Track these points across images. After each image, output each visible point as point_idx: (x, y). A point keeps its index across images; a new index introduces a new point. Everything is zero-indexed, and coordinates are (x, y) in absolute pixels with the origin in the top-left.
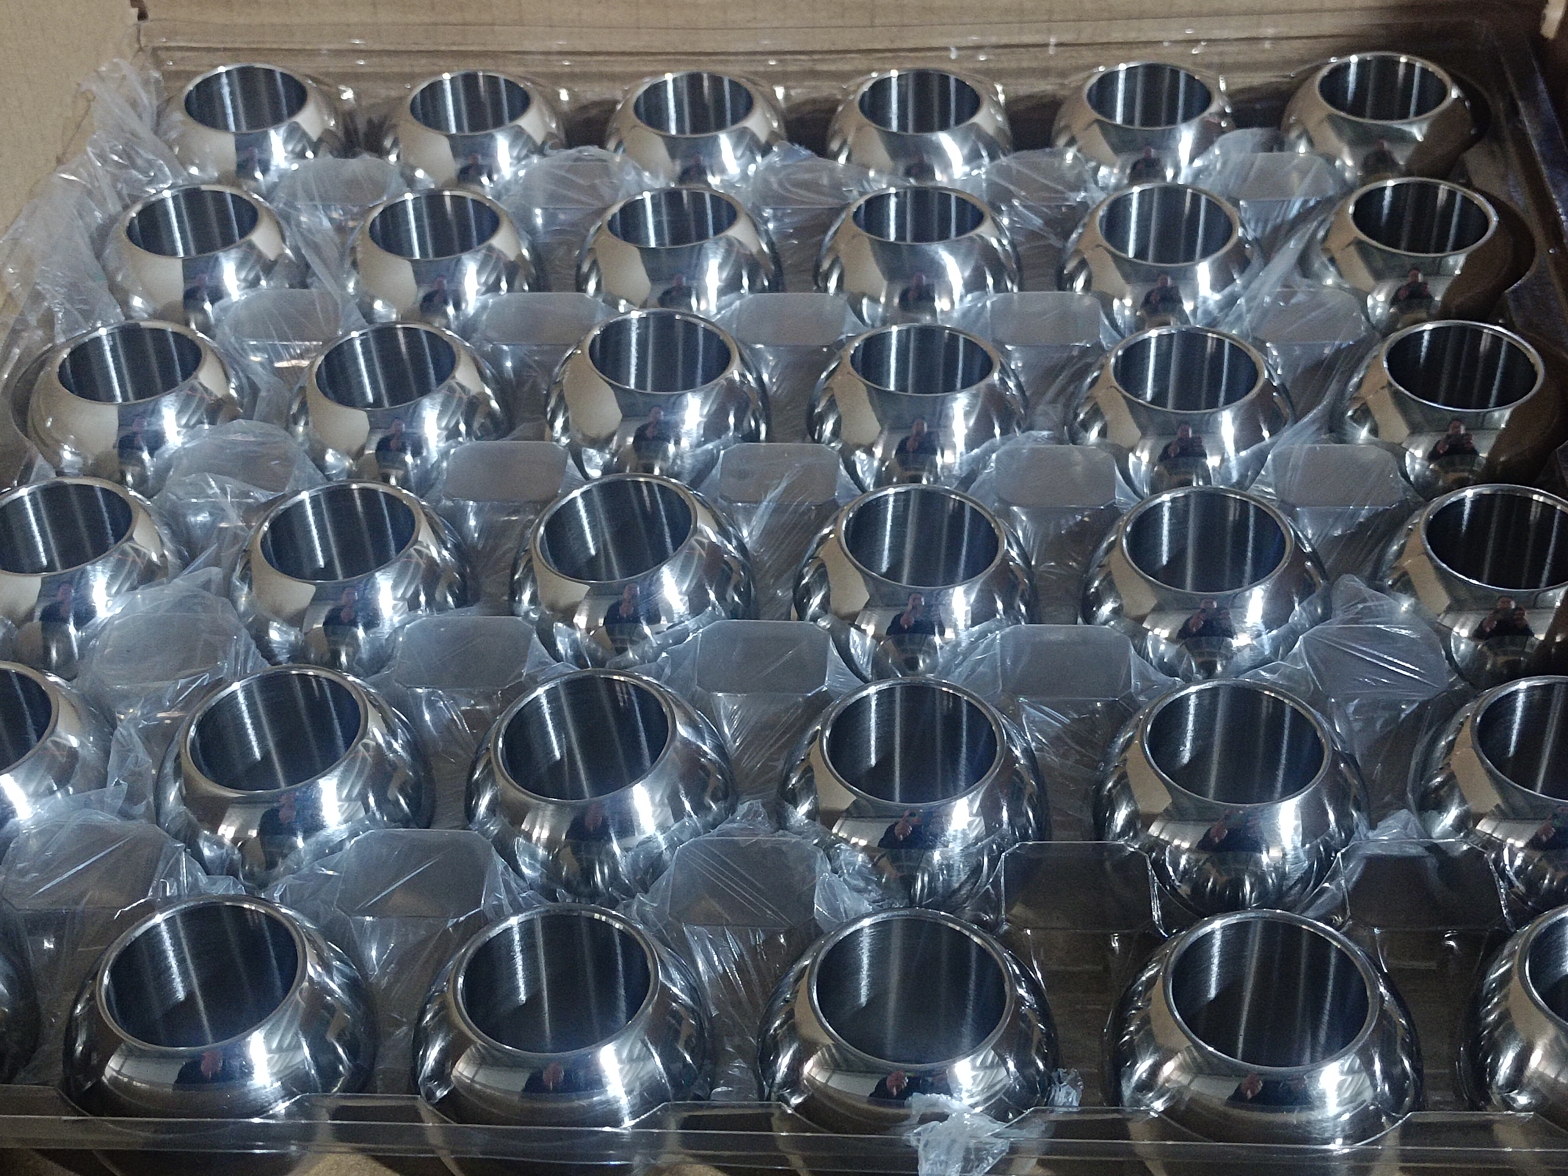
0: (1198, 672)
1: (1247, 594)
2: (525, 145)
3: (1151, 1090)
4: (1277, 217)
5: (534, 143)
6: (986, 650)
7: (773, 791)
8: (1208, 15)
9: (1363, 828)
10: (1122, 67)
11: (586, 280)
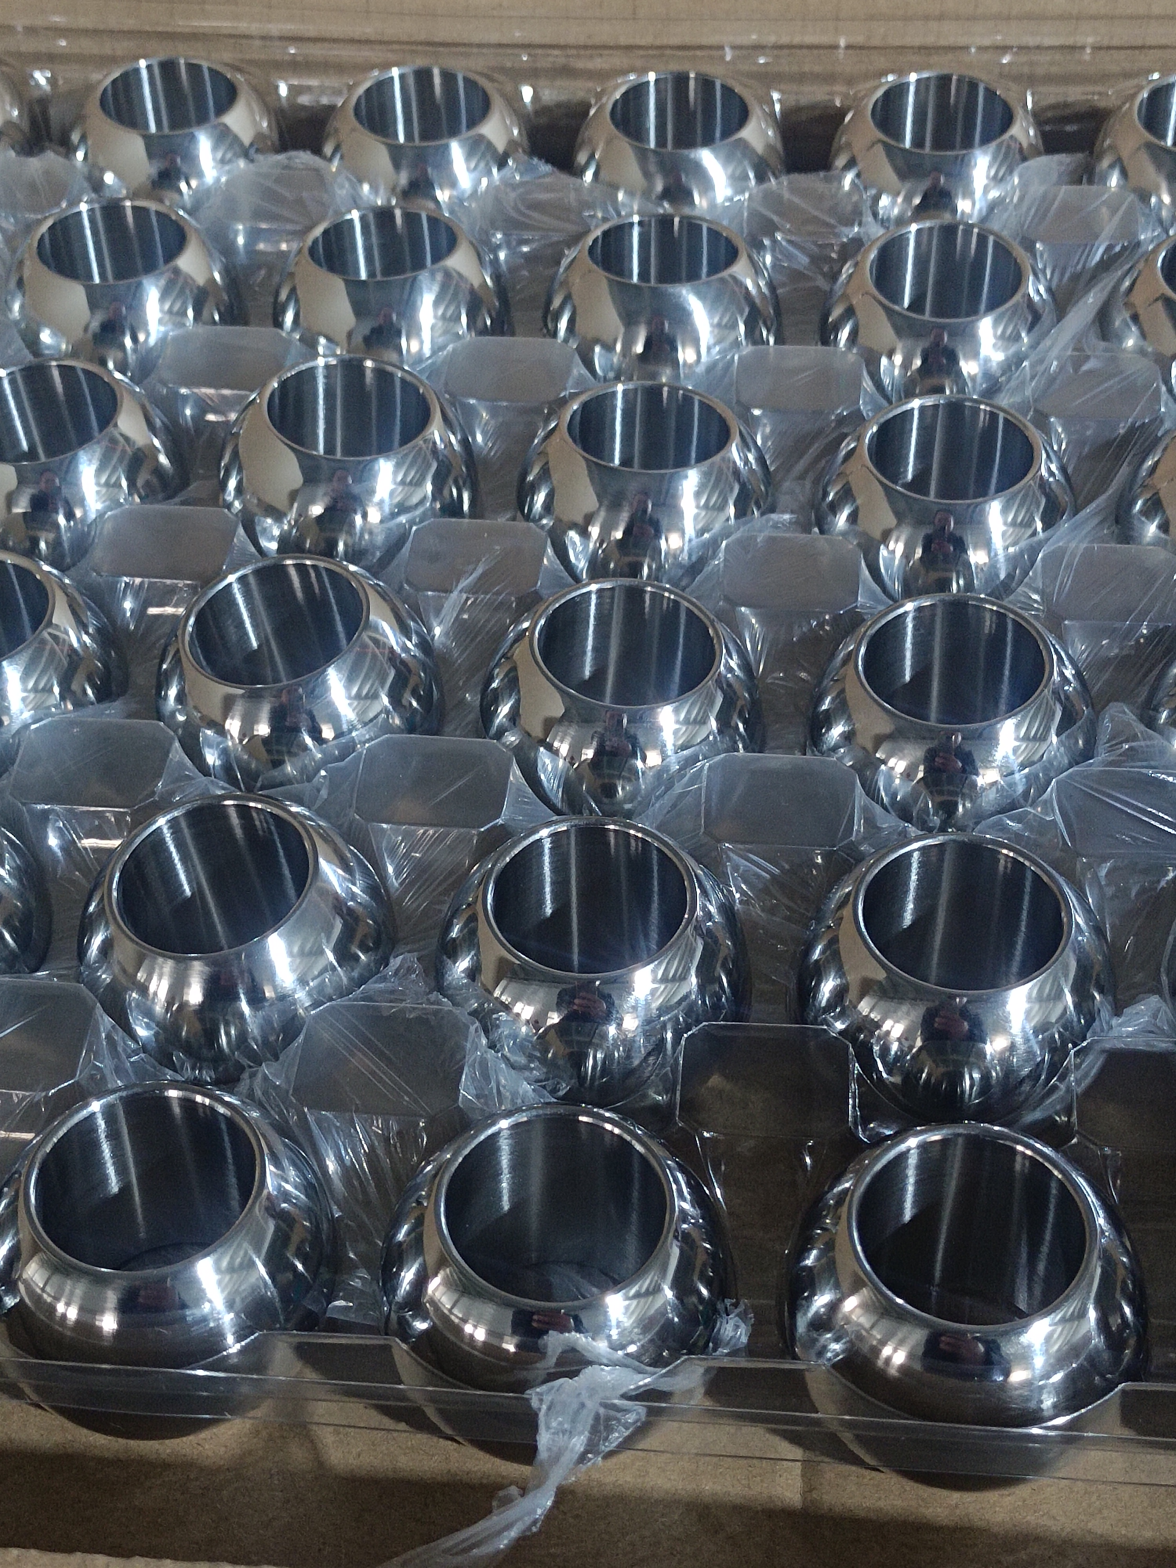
0: (936, 813)
1: (999, 726)
2: (231, 146)
3: (829, 1330)
4: (1078, 263)
5: (241, 144)
6: (692, 782)
7: (434, 943)
8: (1020, 18)
9: (1105, 1014)
10: (913, 77)
11: (284, 312)
